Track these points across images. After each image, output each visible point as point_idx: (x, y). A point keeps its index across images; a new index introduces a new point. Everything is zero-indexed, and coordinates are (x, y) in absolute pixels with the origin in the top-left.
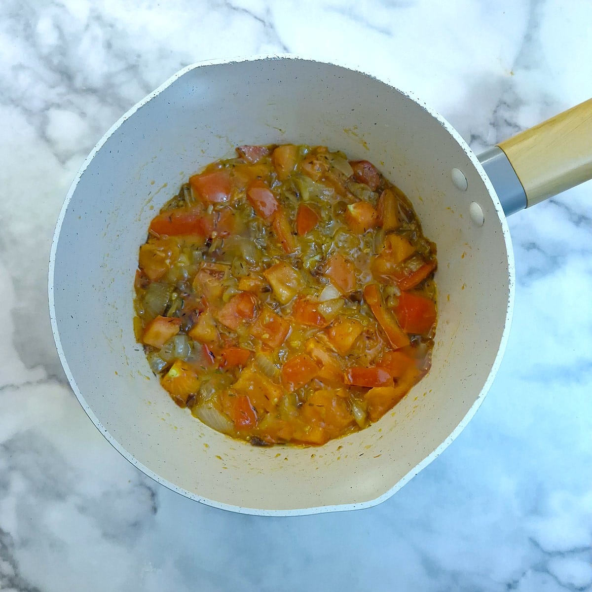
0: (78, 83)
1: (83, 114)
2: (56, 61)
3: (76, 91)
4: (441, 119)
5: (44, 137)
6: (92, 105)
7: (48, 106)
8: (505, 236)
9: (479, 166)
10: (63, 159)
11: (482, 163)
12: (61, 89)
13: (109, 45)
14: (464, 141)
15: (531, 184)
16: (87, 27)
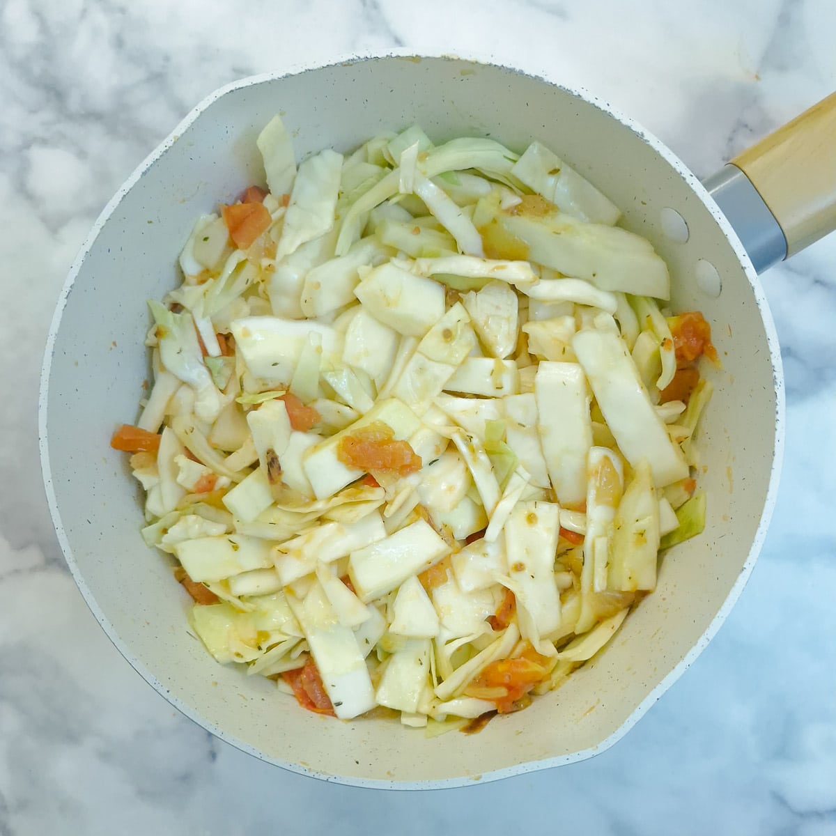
0: (74, 103)
1: (82, 154)
2: (37, 69)
3: (70, 117)
4: (637, 127)
5: (23, 191)
6: (95, 139)
7: (28, 142)
8: (760, 307)
9: (706, 197)
10: (55, 225)
11: (711, 192)
12: (47, 115)
13: (119, 43)
14: (677, 159)
15: (791, 221)
16: (84, 13)
